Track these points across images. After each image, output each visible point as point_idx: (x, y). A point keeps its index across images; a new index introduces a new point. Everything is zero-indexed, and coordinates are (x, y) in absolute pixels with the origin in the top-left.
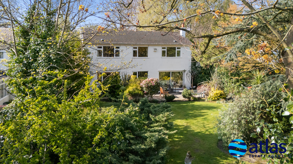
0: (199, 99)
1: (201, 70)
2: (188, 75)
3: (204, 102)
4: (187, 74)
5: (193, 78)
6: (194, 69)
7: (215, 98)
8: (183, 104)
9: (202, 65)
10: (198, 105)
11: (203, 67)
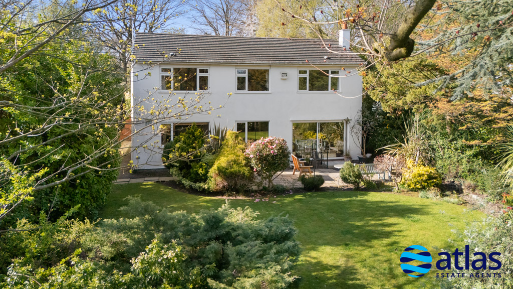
0: (379, 186)
1: (384, 118)
2: (355, 130)
3: (389, 193)
4: (352, 127)
5: (365, 136)
6: (367, 117)
7: (416, 185)
8: (342, 197)
9: (385, 108)
10: (377, 202)
11: (387, 113)
